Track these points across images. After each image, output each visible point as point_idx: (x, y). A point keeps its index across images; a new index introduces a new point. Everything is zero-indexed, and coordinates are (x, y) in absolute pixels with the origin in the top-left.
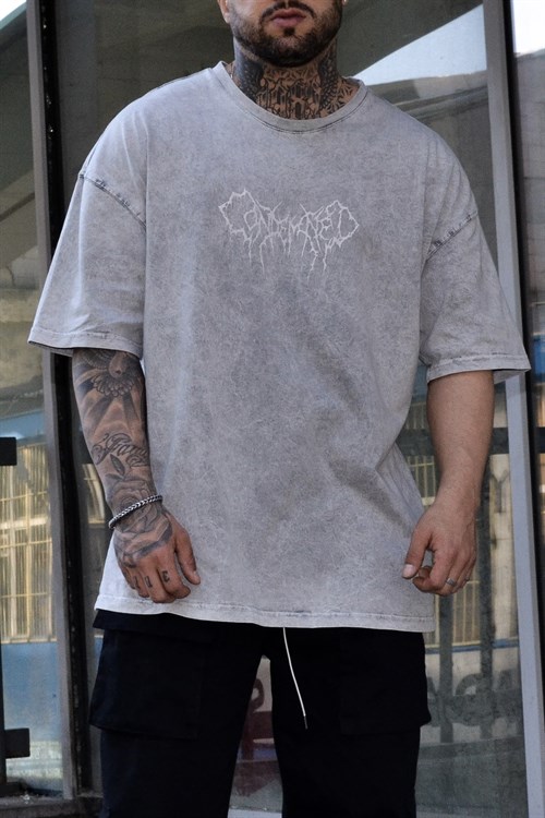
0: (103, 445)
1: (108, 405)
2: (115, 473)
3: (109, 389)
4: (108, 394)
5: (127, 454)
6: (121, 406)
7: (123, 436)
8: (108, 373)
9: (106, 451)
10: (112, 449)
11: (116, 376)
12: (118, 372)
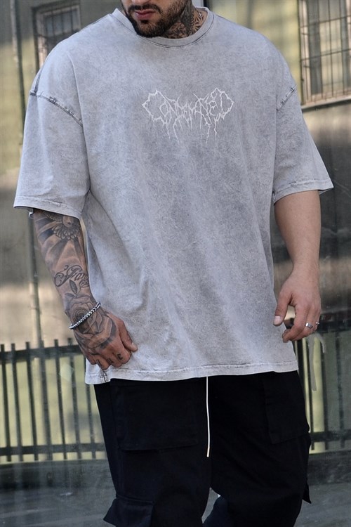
0: (65, 273)
1: (64, 246)
2: (71, 292)
3: (64, 235)
4: (63, 238)
5: (80, 280)
6: (73, 246)
7: (78, 267)
8: (63, 224)
9: (67, 277)
10: (71, 276)
11: (69, 226)
12: (69, 223)
